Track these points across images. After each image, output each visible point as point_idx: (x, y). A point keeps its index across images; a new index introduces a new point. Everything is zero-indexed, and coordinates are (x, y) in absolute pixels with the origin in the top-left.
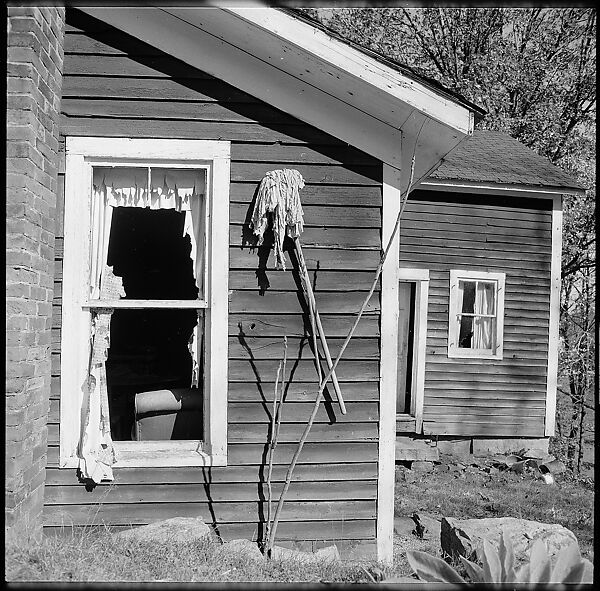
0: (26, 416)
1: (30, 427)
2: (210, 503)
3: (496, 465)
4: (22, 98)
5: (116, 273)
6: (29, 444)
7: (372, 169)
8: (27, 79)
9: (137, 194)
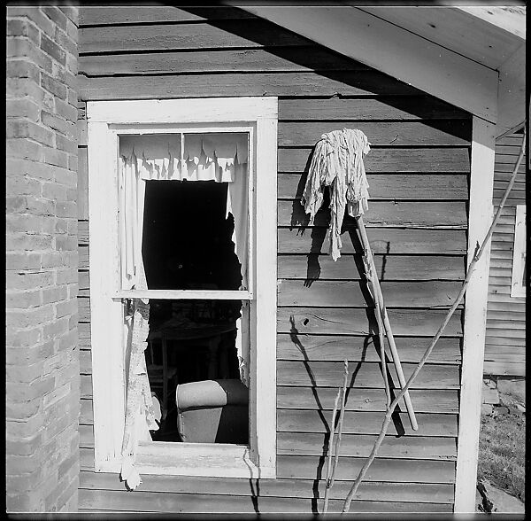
4: (17, 63)
9: (171, 164)
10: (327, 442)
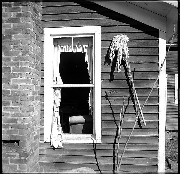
0: (31, 125)
1: (33, 129)
2: (96, 157)
4: (27, 13)
6: (32, 135)
8: (29, 6)
9: (69, 47)
10: (117, 131)
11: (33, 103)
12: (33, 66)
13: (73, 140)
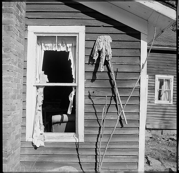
0: (12, 124)
1: (14, 128)
2: (78, 155)
3: (171, 139)
4: (10, 9)
5: (45, 73)
6: (13, 134)
7: (137, 35)
9: (52, 46)
10: (100, 130)
11: (15, 101)
12: (15, 64)
13: (56, 139)
